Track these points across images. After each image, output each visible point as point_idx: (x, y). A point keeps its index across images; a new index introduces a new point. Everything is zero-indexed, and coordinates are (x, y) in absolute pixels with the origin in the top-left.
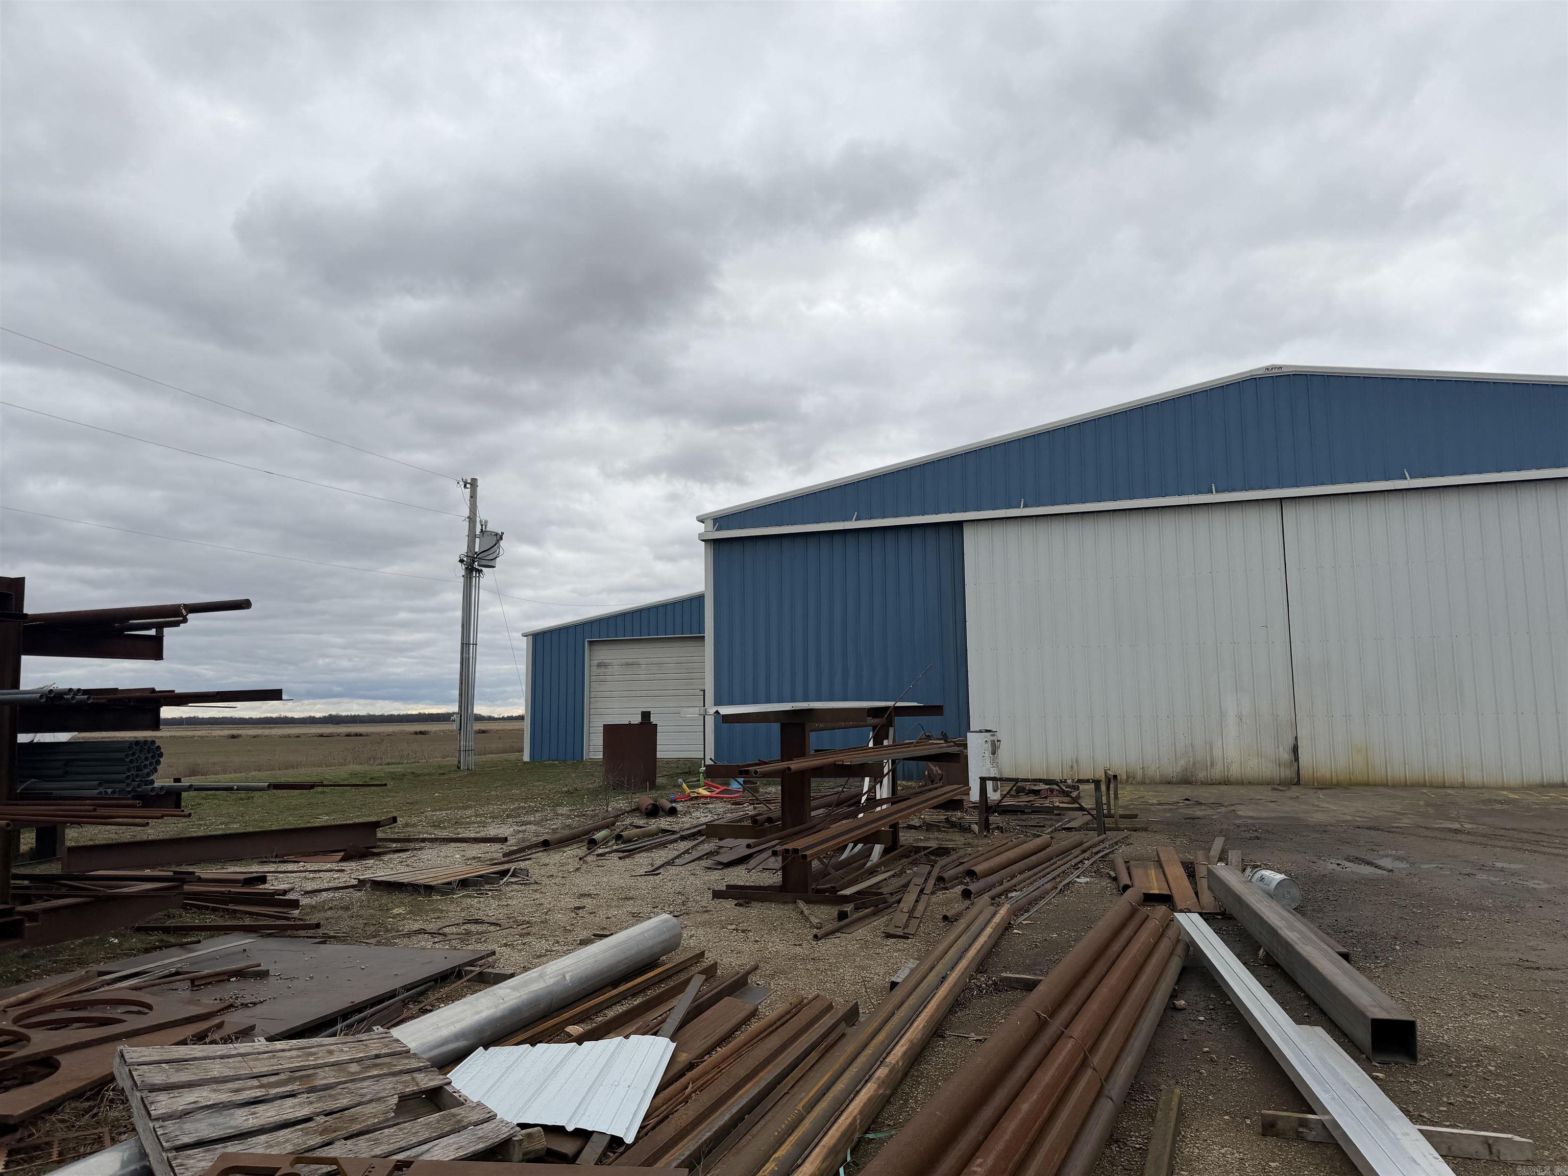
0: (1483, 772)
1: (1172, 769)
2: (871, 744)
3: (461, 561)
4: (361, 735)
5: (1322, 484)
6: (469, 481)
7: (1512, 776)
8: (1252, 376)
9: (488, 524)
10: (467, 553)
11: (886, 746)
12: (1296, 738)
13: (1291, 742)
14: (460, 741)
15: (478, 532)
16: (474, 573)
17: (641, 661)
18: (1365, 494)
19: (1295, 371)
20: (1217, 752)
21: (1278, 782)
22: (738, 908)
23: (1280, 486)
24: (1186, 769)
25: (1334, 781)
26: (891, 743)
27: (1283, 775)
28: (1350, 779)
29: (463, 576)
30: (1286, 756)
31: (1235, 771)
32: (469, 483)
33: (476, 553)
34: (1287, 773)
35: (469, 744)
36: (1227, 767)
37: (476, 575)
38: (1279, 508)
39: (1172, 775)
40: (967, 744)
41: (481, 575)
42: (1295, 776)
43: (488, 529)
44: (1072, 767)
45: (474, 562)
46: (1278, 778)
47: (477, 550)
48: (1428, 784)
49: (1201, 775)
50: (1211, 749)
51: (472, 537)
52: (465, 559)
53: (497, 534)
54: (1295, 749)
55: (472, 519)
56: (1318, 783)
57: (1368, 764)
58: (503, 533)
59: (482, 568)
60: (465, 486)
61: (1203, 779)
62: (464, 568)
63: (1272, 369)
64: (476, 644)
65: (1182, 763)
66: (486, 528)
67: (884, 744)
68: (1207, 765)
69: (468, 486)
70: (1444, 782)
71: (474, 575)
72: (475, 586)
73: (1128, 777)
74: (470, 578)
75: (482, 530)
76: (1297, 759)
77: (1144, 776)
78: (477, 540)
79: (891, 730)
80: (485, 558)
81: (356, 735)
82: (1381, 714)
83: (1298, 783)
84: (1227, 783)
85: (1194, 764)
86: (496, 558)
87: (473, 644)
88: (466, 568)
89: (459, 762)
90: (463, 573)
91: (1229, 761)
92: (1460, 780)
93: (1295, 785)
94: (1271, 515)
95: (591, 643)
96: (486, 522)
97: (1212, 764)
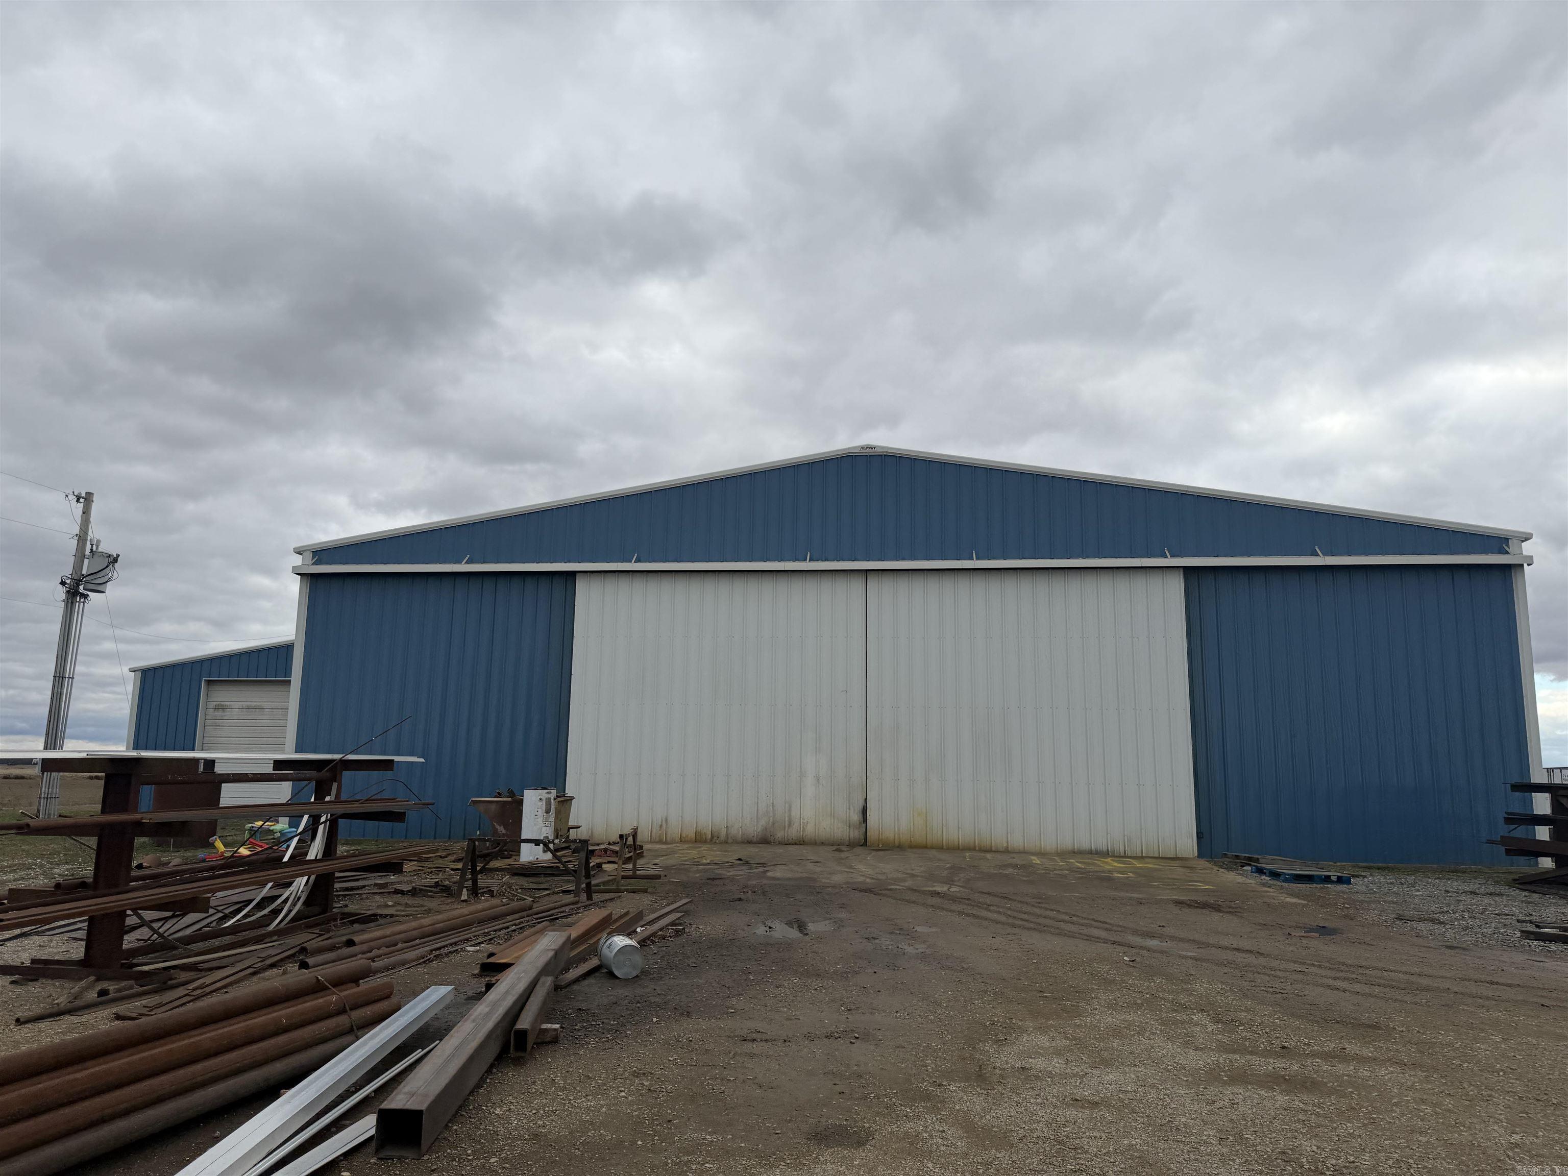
0: (1024, 837)
1: (754, 829)
2: (312, 800)
3: (63, 583)
4: (22, 778)
5: (903, 559)
6: (83, 495)
7: (1049, 843)
8: (849, 453)
9: (101, 544)
10: (72, 575)
11: (328, 802)
12: (866, 800)
13: (861, 803)
14: (41, 788)
15: (88, 552)
16: (78, 598)
17: (265, 705)
18: (938, 572)
19: (886, 452)
20: (795, 813)
21: (847, 843)
22: (13, 986)
23: (868, 559)
24: (766, 829)
25: (897, 843)
26: (333, 799)
27: (852, 836)
28: (911, 842)
29: (64, 601)
30: (856, 817)
31: (810, 831)
32: (83, 498)
33: (83, 575)
34: (856, 834)
35: (52, 791)
36: (803, 827)
37: (80, 600)
38: (864, 580)
39: (753, 835)
40: (522, 799)
41: (86, 600)
42: (862, 837)
43: (100, 549)
44: (661, 826)
45: (78, 585)
46: (848, 838)
47: (84, 572)
48: (977, 848)
49: (780, 835)
50: (790, 810)
51: (80, 556)
52: (68, 581)
53: (109, 556)
54: (864, 811)
55: (82, 538)
56: (883, 845)
57: (927, 827)
58: (118, 556)
59: (89, 593)
60: (78, 501)
61: (780, 839)
62: (65, 591)
63: (867, 448)
64: (73, 678)
65: (763, 822)
66: (97, 548)
67: (326, 800)
68: (785, 826)
69: (82, 500)
70: (991, 847)
71: (78, 600)
72: (78, 612)
73: (712, 837)
74: (72, 603)
75: (92, 550)
76: (865, 820)
77: (727, 834)
78: (86, 561)
79: (335, 785)
80: (92, 582)
81: (17, 777)
82: (940, 779)
83: (865, 844)
84: (802, 842)
85: (774, 824)
86: (107, 582)
87: (69, 678)
88: (68, 592)
89: (38, 811)
90: (63, 596)
91: (805, 821)
92: (1005, 845)
93: (862, 846)
94: (857, 585)
95: (209, 682)
96: (98, 542)
97: (790, 825)
